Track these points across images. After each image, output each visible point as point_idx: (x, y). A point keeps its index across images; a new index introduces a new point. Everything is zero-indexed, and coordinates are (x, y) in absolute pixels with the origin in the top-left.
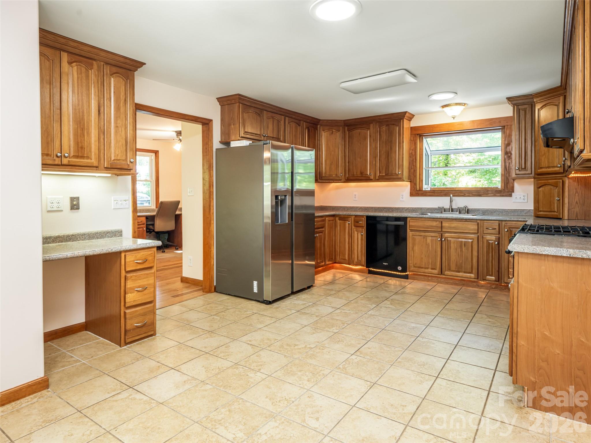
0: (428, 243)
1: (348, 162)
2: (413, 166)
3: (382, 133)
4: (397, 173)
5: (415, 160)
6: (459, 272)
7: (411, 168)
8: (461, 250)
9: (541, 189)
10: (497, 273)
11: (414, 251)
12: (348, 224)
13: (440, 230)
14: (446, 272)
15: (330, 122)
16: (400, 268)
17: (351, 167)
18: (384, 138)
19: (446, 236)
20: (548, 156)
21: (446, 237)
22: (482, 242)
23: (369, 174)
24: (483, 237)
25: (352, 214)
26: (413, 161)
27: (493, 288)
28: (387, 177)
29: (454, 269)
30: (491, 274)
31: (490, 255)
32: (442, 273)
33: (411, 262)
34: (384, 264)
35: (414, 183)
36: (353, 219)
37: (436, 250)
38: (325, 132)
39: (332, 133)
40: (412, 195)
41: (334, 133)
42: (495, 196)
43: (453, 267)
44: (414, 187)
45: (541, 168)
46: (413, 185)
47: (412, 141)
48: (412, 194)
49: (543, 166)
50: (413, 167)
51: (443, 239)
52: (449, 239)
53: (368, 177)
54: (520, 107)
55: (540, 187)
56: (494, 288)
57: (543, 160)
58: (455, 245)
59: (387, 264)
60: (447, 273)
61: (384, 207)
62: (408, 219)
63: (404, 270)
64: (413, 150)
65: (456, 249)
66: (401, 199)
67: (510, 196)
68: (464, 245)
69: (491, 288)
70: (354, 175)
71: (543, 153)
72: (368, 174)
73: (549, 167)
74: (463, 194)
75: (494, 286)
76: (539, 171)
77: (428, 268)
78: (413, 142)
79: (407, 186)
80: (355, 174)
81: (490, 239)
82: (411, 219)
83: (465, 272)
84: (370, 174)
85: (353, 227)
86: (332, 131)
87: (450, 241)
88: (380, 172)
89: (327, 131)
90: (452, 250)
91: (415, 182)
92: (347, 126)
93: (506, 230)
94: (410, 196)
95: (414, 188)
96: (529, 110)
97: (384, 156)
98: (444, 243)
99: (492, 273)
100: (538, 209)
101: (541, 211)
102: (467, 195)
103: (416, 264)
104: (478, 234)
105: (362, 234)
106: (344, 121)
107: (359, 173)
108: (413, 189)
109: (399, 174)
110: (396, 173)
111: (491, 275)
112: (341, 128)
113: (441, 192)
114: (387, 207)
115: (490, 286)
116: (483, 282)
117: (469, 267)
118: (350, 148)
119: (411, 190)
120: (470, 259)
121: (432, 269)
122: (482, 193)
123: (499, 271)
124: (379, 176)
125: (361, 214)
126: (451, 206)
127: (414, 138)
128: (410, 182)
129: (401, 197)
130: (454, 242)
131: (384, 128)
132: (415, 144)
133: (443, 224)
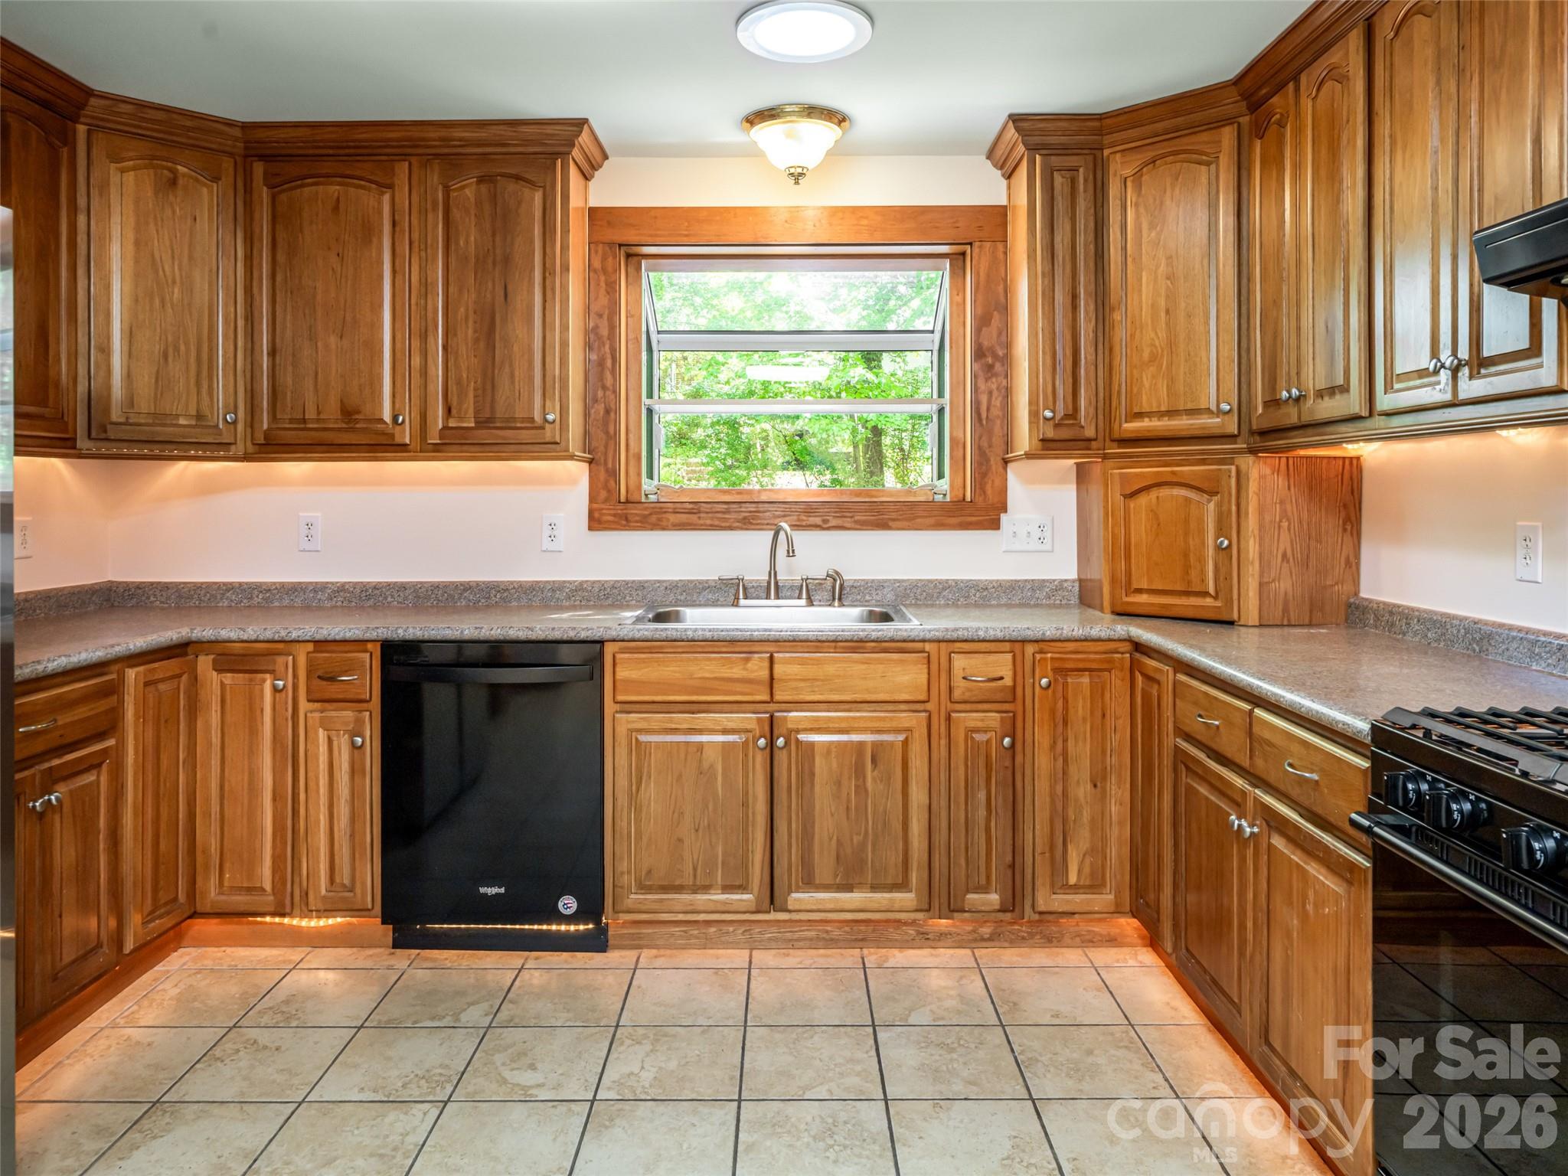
0: (706, 765)
1: (273, 353)
2: (604, 388)
3: (456, 214)
4: (537, 417)
5: (609, 363)
6: (849, 888)
7: (595, 401)
8: (861, 789)
9: (1143, 500)
10: (1009, 873)
11: (638, 811)
12: (275, 690)
13: (766, 698)
14: (794, 895)
15: (161, 116)
16: (568, 904)
17: (287, 379)
18: (467, 242)
19: (790, 726)
20: (1171, 364)
21: (790, 731)
22: (943, 742)
23: (387, 416)
24: (949, 718)
25: (294, 635)
26: (601, 363)
27: (983, 940)
28: (484, 435)
29: (829, 881)
30: (983, 881)
31: (982, 795)
32: (773, 898)
33: (623, 866)
34: (482, 890)
35: (607, 470)
36: (302, 661)
37: (746, 794)
38: (123, 171)
39: (173, 182)
40: (596, 522)
41: (181, 182)
42: (939, 526)
43: (824, 866)
44: (606, 487)
45: (1140, 415)
46: (602, 475)
47: (595, 271)
48: (599, 522)
49: (1146, 408)
50: (600, 393)
51: (781, 742)
52: (802, 737)
53: (384, 434)
54: (1055, 161)
55: (1133, 495)
56: (990, 939)
57: (1146, 384)
58: (835, 765)
59: (502, 890)
60: (799, 898)
61: (462, 584)
62: (609, 649)
63: (591, 909)
64: (600, 316)
65: (839, 783)
66: (547, 544)
67: (995, 525)
68: (874, 761)
69: (975, 940)
70: (304, 421)
71: (1146, 355)
72: (381, 421)
73: (1171, 413)
74: (818, 521)
75: (986, 930)
76: (1125, 425)
77: (706, 888)
78: (603, 278)
79: (573, 481)
80: (311, 414)
81: (979, 724)
82: (623, 651)
83: (874, 888)
84: (395, 418)
85: (304, 705)
86: (174, 172)
87: (812, 745)
88: (448, 411)
89: (134, 168)
90: (822, 791)
91: (610, 465)
92: (262, 157)
93: (1044, 681)
94: (590, 528)
95: (609, 491)
96: (1086, 180)
97: (470, 331)
98: (781, 758)
99: (988, 878)
100: (1129, 582)
101: (1139, 591)
102: (833, 522)
103: (649, 872)
104: (928, 706)
105: (359, 740)
106: (246, 127)
107: (332, 412)
108: (603, 494)
109: (546, 420)
110: (532, 420)
111: (985, 889)
112: (227, 164)
113: (727, 512)
114: (478, 584)
115: (974, 931)
116: (943, 921)
117: (894, 859)
118: (279, 278)
119: (593, 498)
120: (897, 826)
121: (727, 888)
122: (894, 515)
123: (1013, 866)
124: (445, 428)
125: (349, 635)
126: (773, 571)
127: (604, 259)
128: (591, 462)
129: (547, 532)
130: (829, 752)
131: (467, 191)
132: (612, 288)
133: (778, 669)
